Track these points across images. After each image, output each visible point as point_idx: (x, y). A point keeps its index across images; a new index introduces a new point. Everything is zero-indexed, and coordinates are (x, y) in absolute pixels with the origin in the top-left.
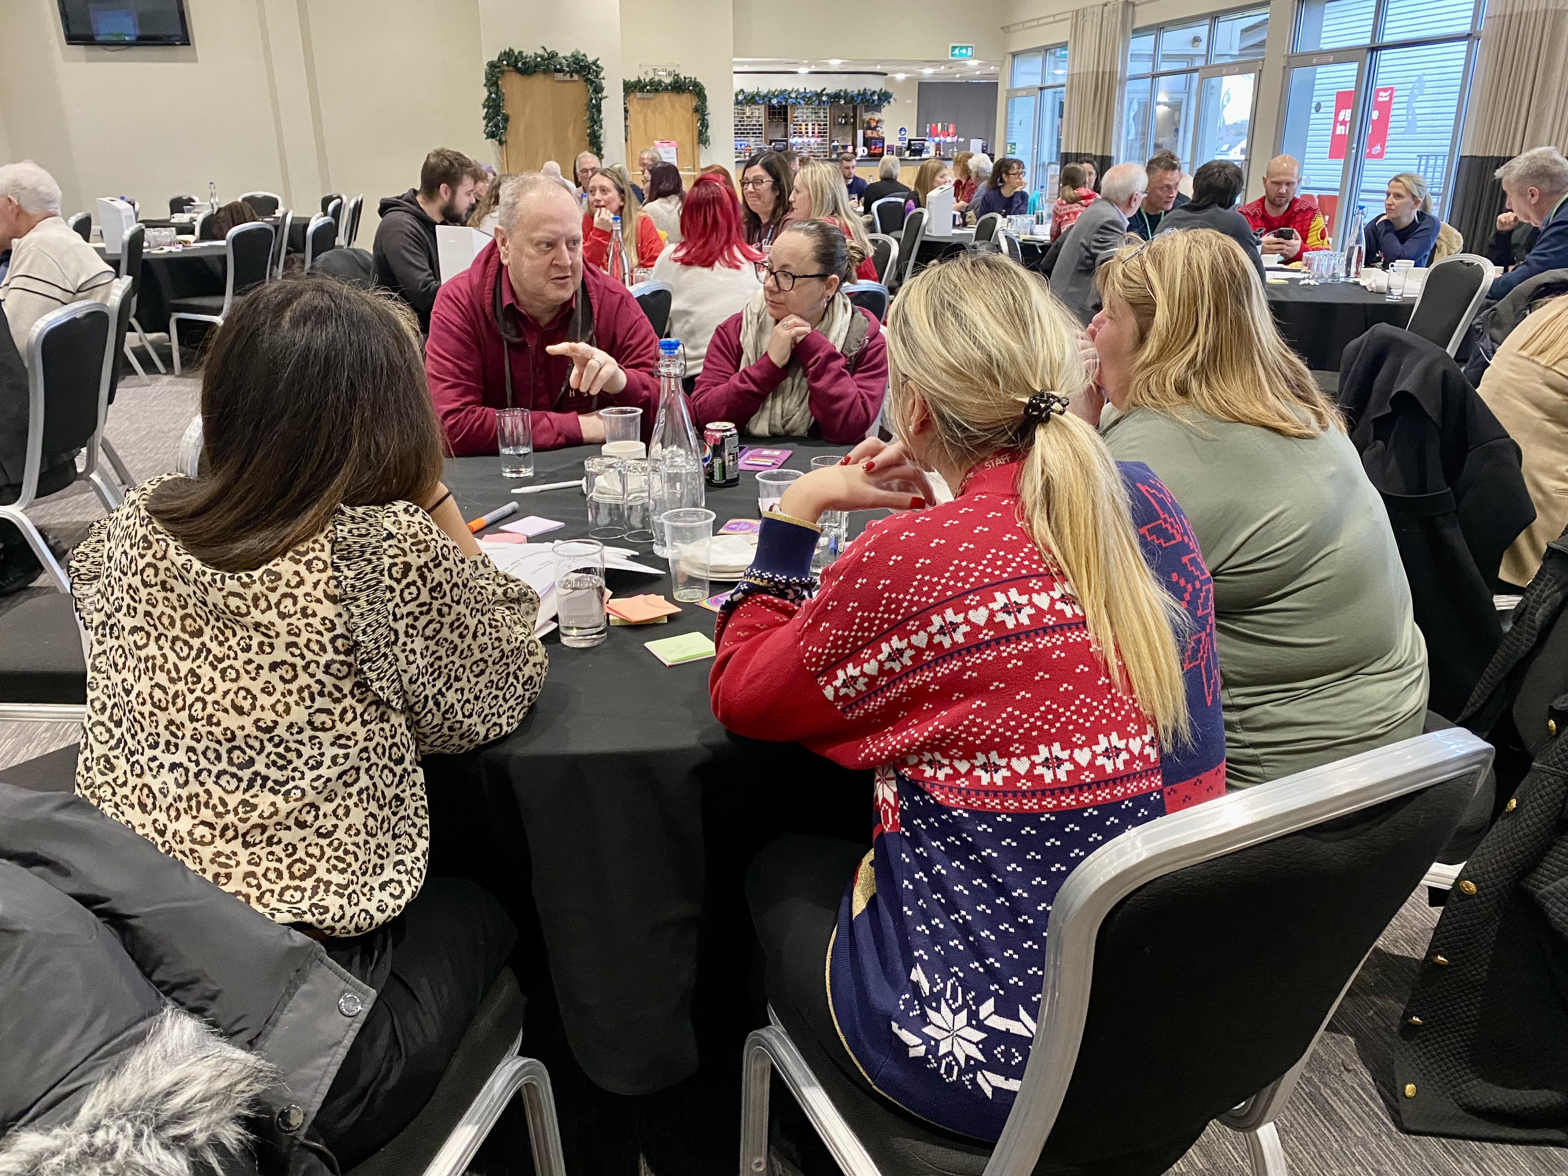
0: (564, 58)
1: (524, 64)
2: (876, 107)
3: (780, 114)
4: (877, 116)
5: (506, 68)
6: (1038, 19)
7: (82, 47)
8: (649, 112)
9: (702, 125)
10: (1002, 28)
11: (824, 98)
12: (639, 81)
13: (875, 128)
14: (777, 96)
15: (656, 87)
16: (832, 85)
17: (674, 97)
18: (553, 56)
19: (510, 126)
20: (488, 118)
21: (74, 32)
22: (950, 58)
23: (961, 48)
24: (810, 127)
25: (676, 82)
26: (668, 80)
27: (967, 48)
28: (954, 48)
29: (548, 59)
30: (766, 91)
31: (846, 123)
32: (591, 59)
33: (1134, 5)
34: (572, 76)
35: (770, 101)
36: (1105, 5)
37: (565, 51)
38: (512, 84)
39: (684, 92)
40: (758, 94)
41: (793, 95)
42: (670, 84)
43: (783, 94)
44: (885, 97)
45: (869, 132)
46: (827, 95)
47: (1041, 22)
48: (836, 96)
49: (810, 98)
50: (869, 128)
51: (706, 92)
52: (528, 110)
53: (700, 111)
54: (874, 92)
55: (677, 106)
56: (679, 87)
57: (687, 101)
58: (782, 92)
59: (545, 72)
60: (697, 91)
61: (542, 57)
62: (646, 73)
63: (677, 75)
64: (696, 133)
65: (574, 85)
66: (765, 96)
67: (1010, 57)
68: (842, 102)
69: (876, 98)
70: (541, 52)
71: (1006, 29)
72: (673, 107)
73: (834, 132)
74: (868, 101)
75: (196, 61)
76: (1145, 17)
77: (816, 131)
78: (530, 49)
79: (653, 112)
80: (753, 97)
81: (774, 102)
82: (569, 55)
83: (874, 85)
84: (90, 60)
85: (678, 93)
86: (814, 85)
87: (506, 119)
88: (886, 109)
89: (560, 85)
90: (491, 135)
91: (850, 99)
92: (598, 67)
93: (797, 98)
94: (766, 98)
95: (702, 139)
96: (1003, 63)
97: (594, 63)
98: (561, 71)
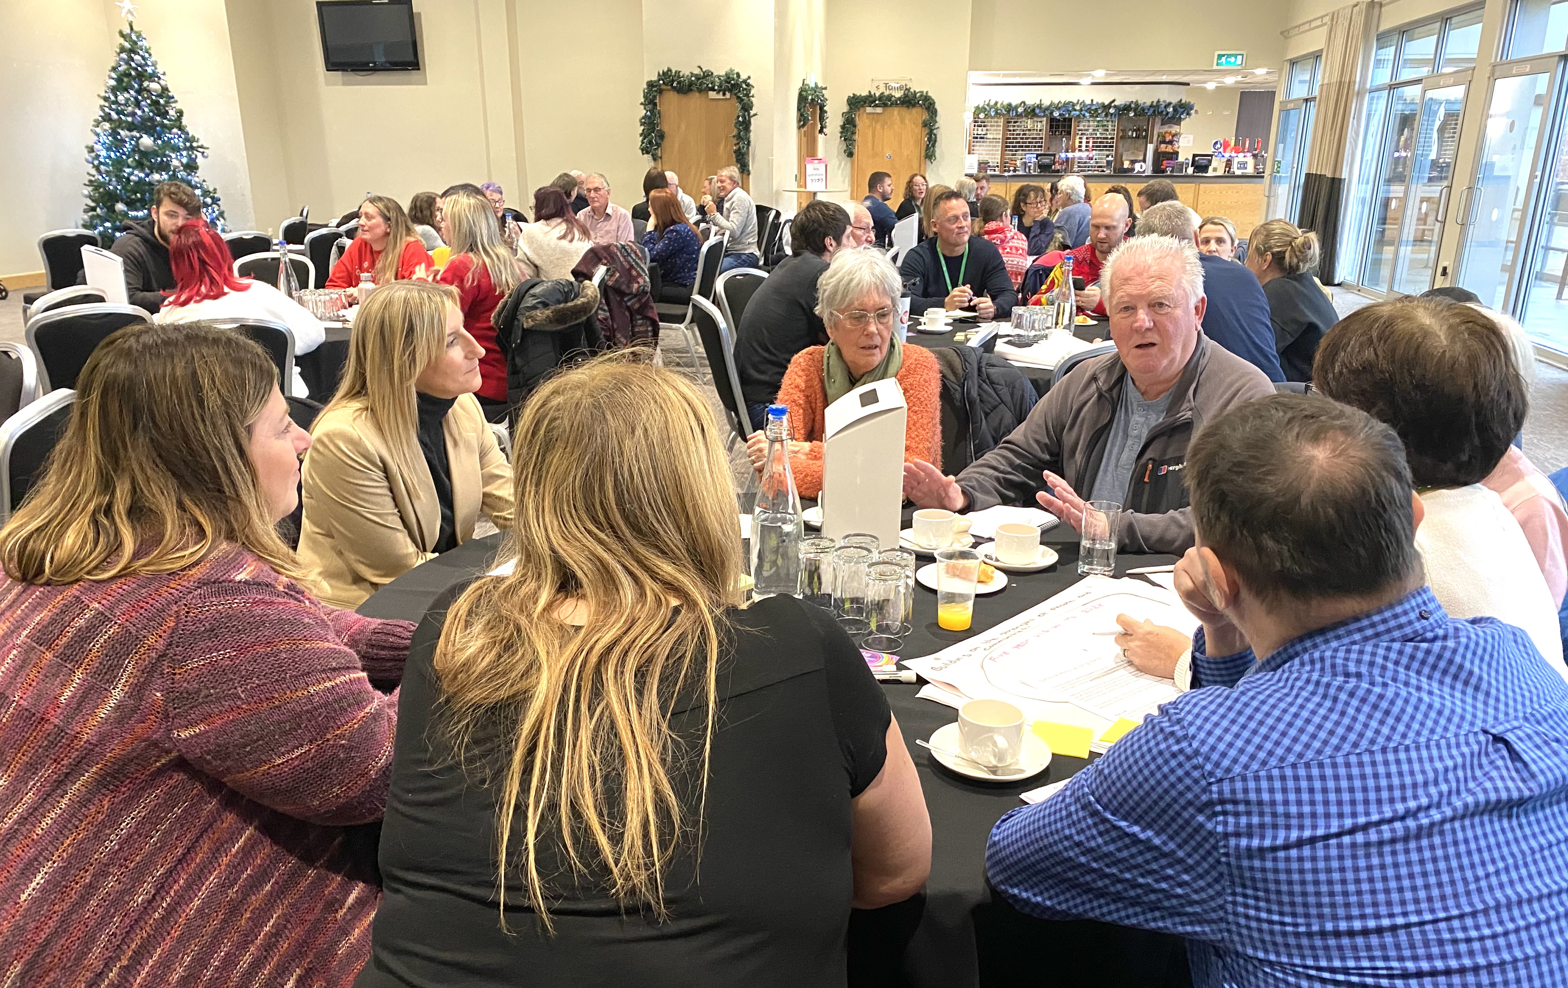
0: (719, 77)
1: (679, 83)
2: (1175, 119)
3: (1064, 126)
4: (1175, 129)
5: (664, 87)
6: (1310, 22)
7: (340, 73)
8: (878, 127)
9: (929, 140)
10: (1282, 33)
11: (1112, 111)
12: (870, 95)
13: (1171, 142)
14: (1059, 109)
15: (885, 101)
16: (1122, 97)
17: (904, 111)
18: (707, 75)
19: (666, 143)
20: (644, 135)
21: (333, 60)
22: (1215, 67)
23: (1229, 56)
24: (1084, 141)
25: (906, 96)
26: (898, 94)
27: (1236, 56)
28: (1220, 56)
29: (704, 77)
30: (1048, 103)
31: (1137, 137)
32: (743, 77)
33: (1381, 5)
34: (724, 94)
35: (1051, 113)
36: (1356, 5)
37: (720, 71)
38: (670, 102)
39: (914, 106)
40: (1039, 107)
41: (1078, 108)
42: (899, 99)
43: (1068, 106)
44: (1183, 109)
45: (1163, 146)
46: (1115, 106)
47: (1314, 24)
48: (1127, 108)
49: (1096, 110)
50: (1164, 142)
51: (937, 106)
52: (683, 127)
53: (930, 126)
54: (1170, 104)
55: (907, 121)
56: (909, 100)
57: (918, 115)
58: (1066, 104)
59: (700, 91)
60: (928, 105)
61: (696, 76)
62: (877, 87)
63: (908, 90)
64: (924, 147)
65: (728, 102)
66: (1047, 109)
67: (1287, 66)
68: (1132, 114)
69: (1171, 110)
70: (697, 71)
71: (1285, 34)
72: (902, 121)
73: (1120, 145)
74: (1161, 113)
75: (426, 83)
76: (1390, 20)
77: (1091, 145)
78: (687, 69)
79: (883, 127)
80: (1033, 110)
81: (1056, 114)
82: (723, 73)
83: (1169, 96)
84: (344, 84)
85: (908, 107)
86: (1103, 96)
87: (662, 136)
88: (1186, 123)
89: (714, 103)
90: (645, 150)
91: (1139, 110)
92: (748, 85)
93: (1081, 110)
94: (1050, 109)
95: (929, 154)
96: (1281, 70)
97: (745, 81)
98: (713, 89)
